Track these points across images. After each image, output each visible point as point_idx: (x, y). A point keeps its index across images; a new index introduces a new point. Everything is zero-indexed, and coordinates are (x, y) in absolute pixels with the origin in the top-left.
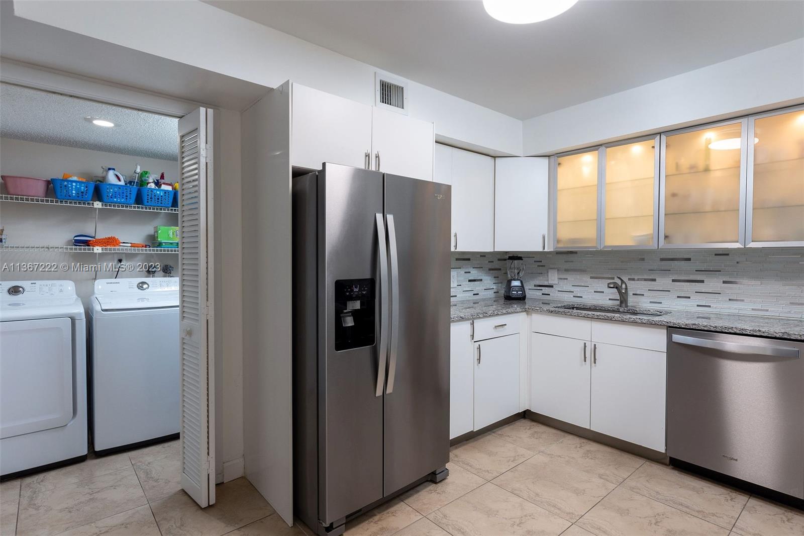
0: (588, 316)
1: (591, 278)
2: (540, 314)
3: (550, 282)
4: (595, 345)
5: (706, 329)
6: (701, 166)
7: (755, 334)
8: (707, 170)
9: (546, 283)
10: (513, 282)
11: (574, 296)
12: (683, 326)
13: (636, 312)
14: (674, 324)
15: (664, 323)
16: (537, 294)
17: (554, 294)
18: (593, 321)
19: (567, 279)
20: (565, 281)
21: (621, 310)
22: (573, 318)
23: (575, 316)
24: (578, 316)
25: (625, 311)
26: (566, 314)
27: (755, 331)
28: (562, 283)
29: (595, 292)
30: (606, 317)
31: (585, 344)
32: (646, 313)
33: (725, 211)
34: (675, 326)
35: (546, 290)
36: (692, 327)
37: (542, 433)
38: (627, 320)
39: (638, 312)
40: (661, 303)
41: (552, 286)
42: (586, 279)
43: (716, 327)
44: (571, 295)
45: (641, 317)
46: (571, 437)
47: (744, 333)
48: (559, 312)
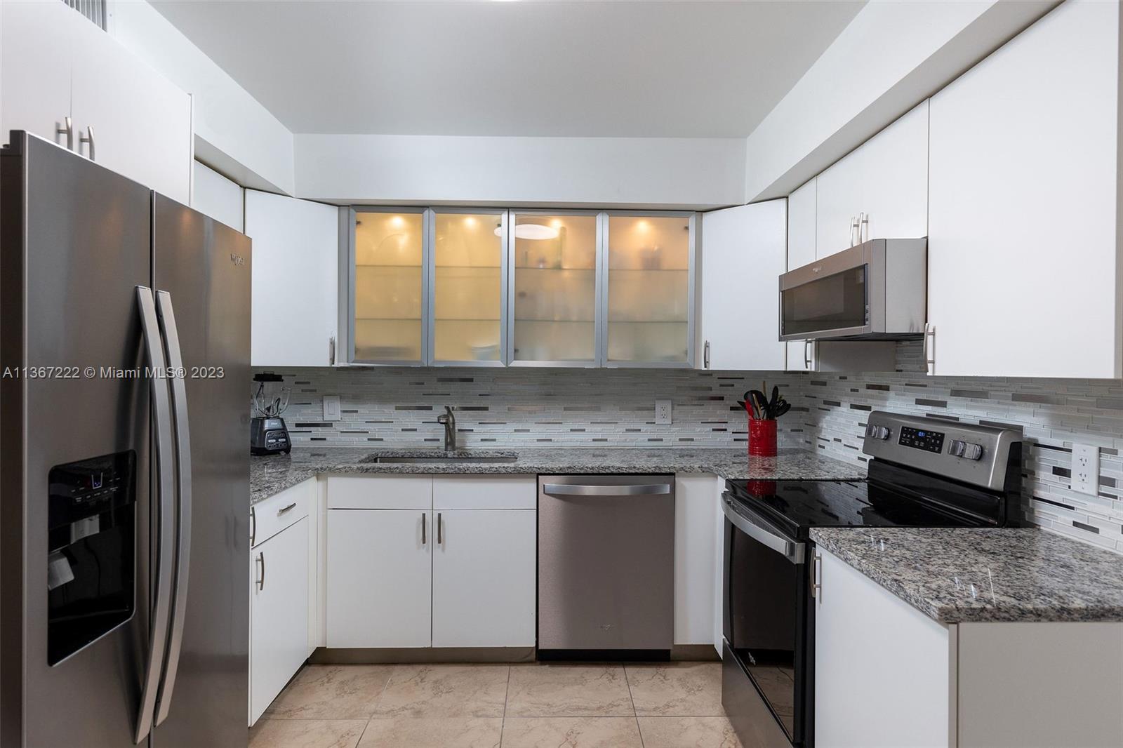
0: (430, 471)
1: (397, 408)
2: (345, 476)
3: (327, 418)
4: (440, 515)
5: (582, 472)
6: (551, 260)
7: (631, 471)
8: (558, 267)
9: (319, 420)
10: (267, 422)
11: (369, 439)
12: (557, 472)
13: (470, 456)
14: (547, 469)
15: (534, 469)
16: (302, 439)
17: (333, 438)
18: (437, 478)
19: (357, 411)
20: (354, 414)
21: (449, 456)
22: (407, 477)
23: (408, 473)
24: (413, 472)
25: (456, 456)
26: (392, 472)
27: (630, 468)
28: (347, 417)
29: (403, 430)
30: (456, 469)
31: (424, 515)
32: (483, 456)
33: (577, 322)
34: (548, 472)
35: (318, 432)
36: (567, 472)
37: (354, 680)
38: (487, 472)
39: (473, 456)
40: (494, 440)
41: (331, 425)
42: (389, 412)
43: (593, 468)
44: (365, 438)
45: (506, 465)
46: (398, 669)
47: (621, 472)
48: (381, 469)
